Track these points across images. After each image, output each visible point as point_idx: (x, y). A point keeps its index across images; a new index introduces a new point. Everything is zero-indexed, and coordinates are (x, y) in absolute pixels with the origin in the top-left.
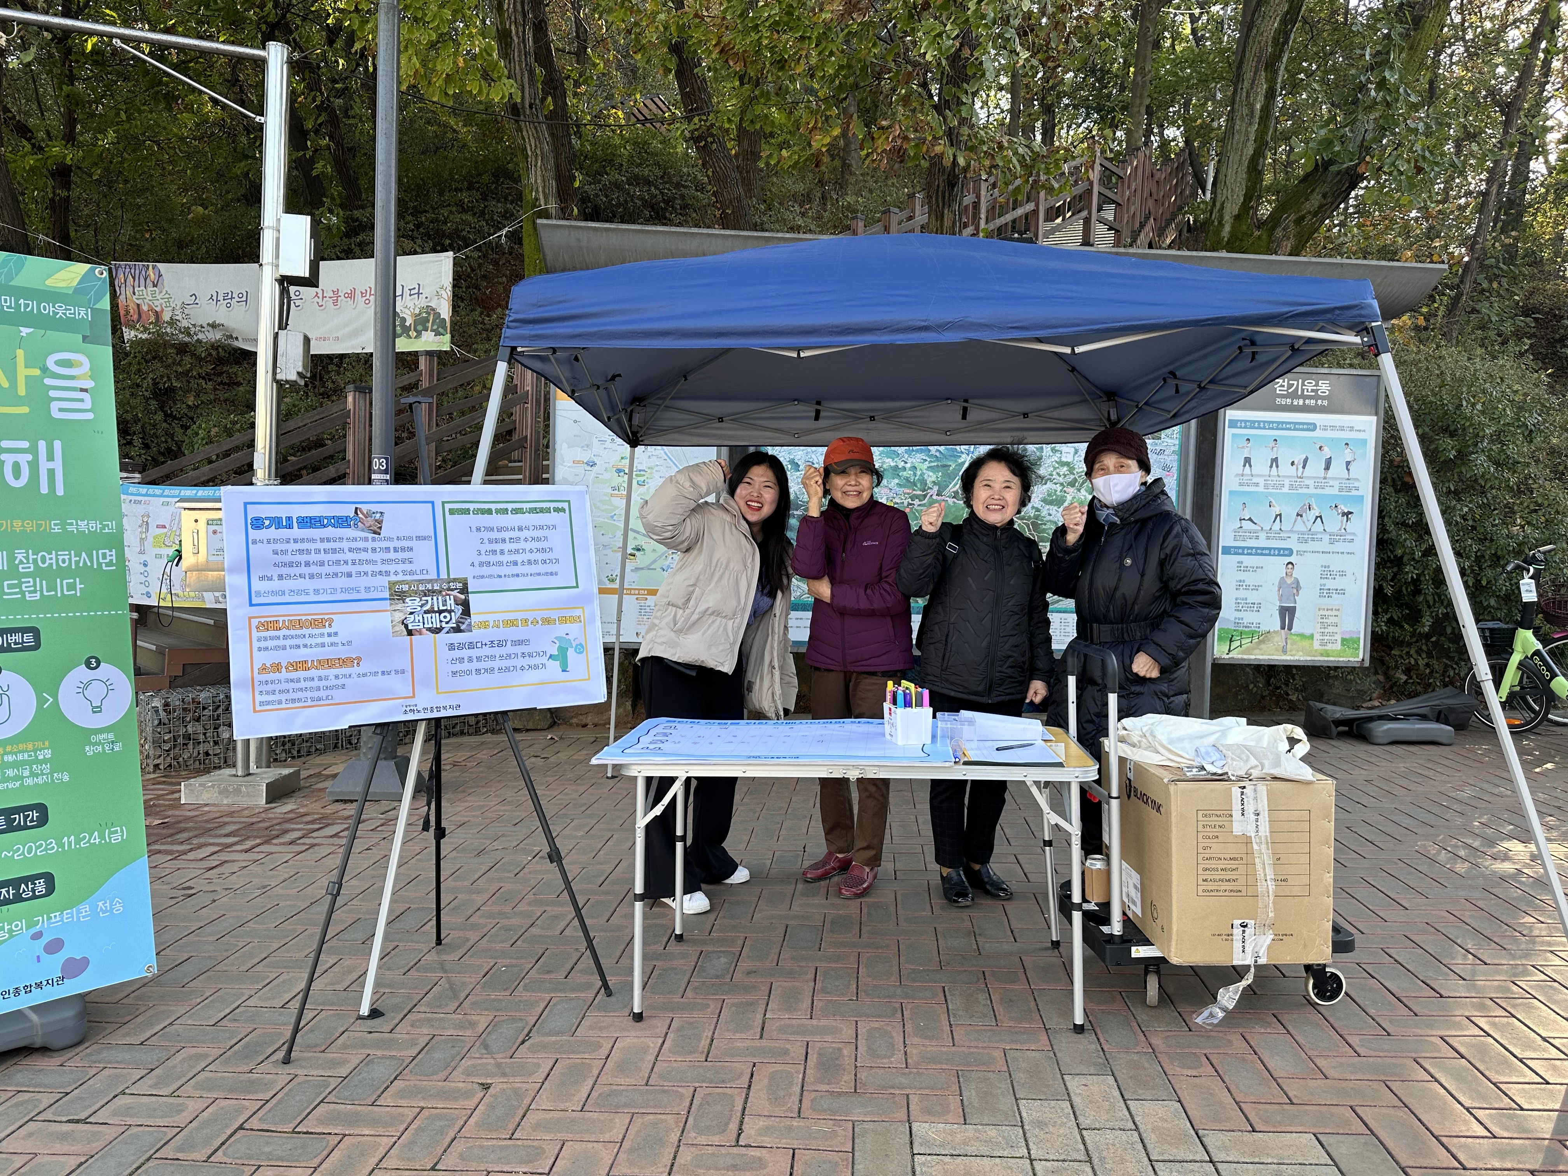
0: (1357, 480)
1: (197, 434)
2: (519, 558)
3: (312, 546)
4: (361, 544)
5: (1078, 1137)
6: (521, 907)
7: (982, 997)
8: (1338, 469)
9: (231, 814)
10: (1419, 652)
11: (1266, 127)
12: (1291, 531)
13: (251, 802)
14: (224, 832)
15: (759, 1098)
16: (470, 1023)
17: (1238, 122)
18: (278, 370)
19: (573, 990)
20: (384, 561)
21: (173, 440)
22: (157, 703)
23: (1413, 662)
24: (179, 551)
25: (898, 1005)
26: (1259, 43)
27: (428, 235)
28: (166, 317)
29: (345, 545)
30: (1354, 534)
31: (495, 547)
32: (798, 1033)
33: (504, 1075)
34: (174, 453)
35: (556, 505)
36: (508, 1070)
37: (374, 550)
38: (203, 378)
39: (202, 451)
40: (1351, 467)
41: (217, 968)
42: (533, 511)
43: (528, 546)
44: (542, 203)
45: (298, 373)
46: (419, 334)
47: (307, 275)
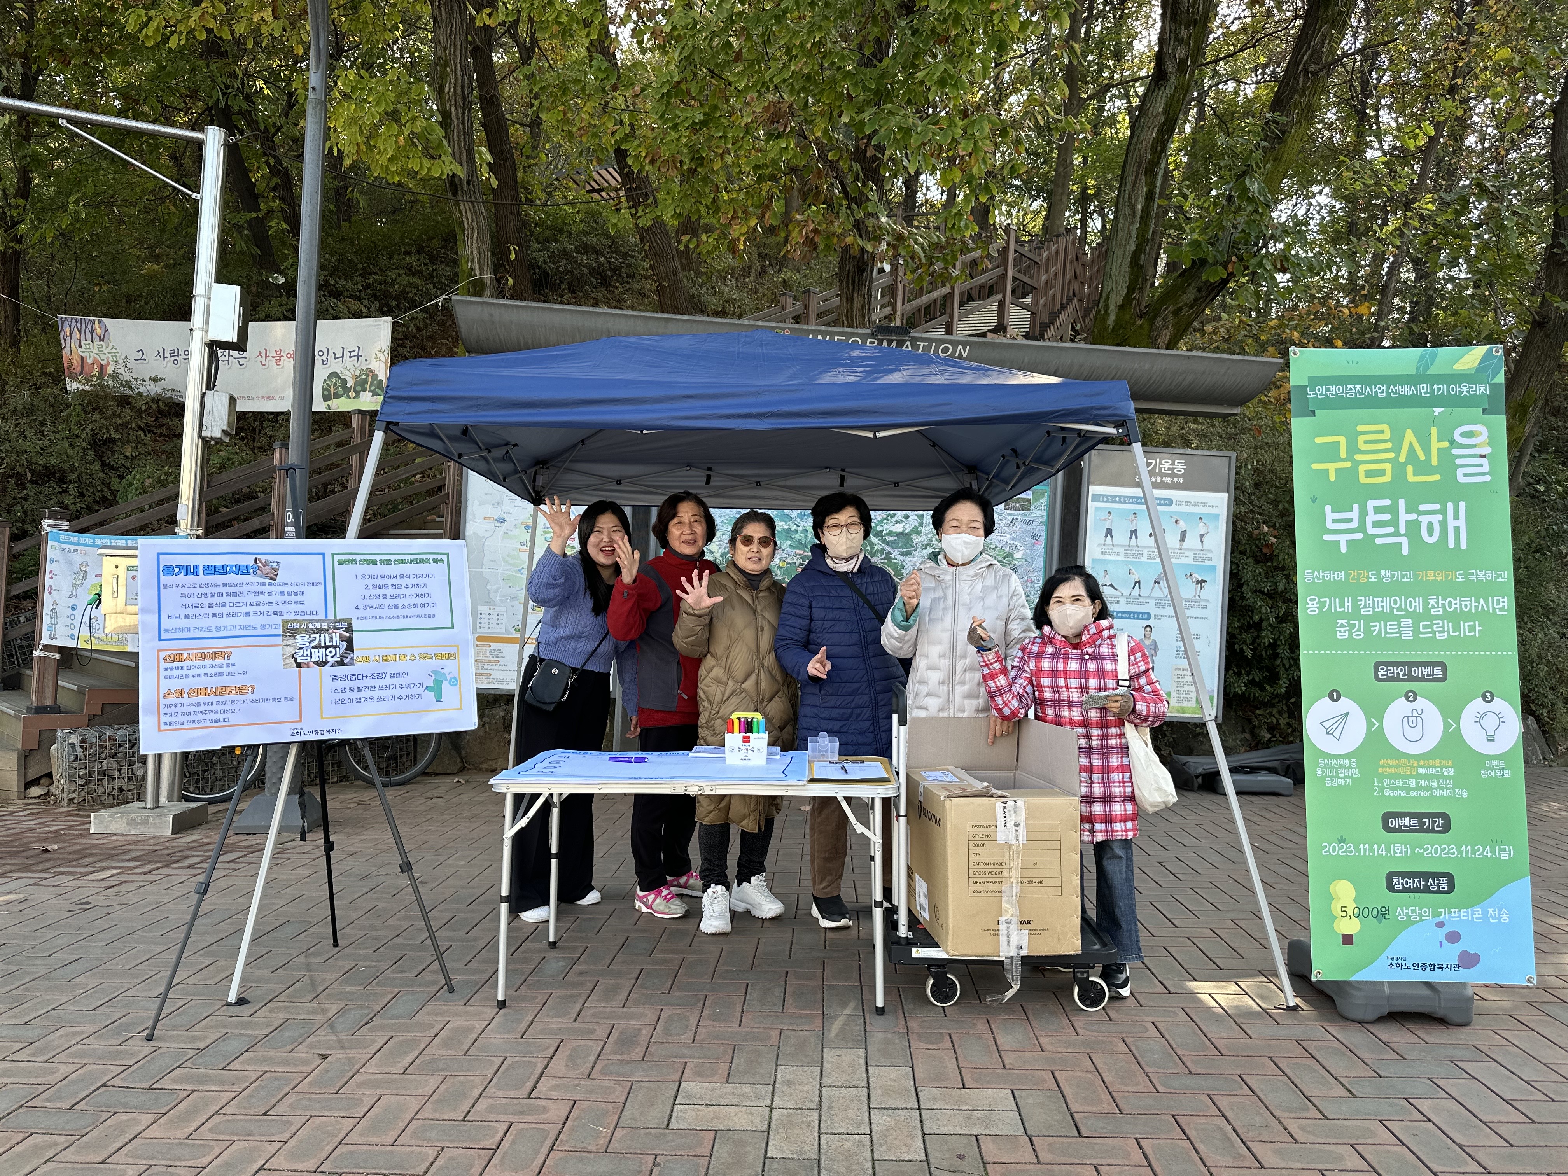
0: (1210, 551)
1: (132, 484)
2: (400, 602)
3: (216, 590)
4: (259, 588)
5: (817, 1093)
6: (391, 922)
7: (778, 992)
8: (1192, 541)
9: (137, 842)
10: (1280, 713)
11: (1147, 226)
12: (1149, 597)
13: (158, 833)
14: (127, 857)
15: (558, 1065)
16: (322, 1010)
17: (1121, 221)
18: (204, 428)
19: (420, 986)
20: (278, 603)
21: (109, 488)
22: (74, 739)
23: (1275, 721)
24: (99, 595)
25: (703, 997)
26: (1140, 150)
27: (375, 296)
28: (110, 370)
29: (245, 589)
30: (1207, 601)
31: (378, 592)
32: (608, 1018)
33: (343, 1048)
34: (107, 502)
35: (436, 557)
36: (346, 1045)
37: (270, 593)
38: (143, 430)
39: (134, 500)
40: (1204, 539)
41: (104, 967)
42: (414, 561)
43: (408, 592)
44: (477, 271)
45: (223, 431)
46: (358, 394)
47: (235, 340)
